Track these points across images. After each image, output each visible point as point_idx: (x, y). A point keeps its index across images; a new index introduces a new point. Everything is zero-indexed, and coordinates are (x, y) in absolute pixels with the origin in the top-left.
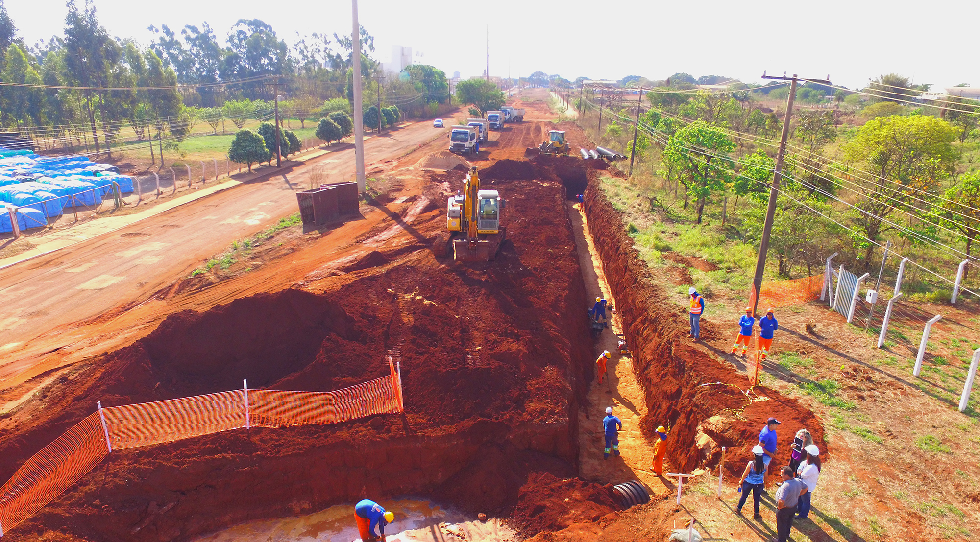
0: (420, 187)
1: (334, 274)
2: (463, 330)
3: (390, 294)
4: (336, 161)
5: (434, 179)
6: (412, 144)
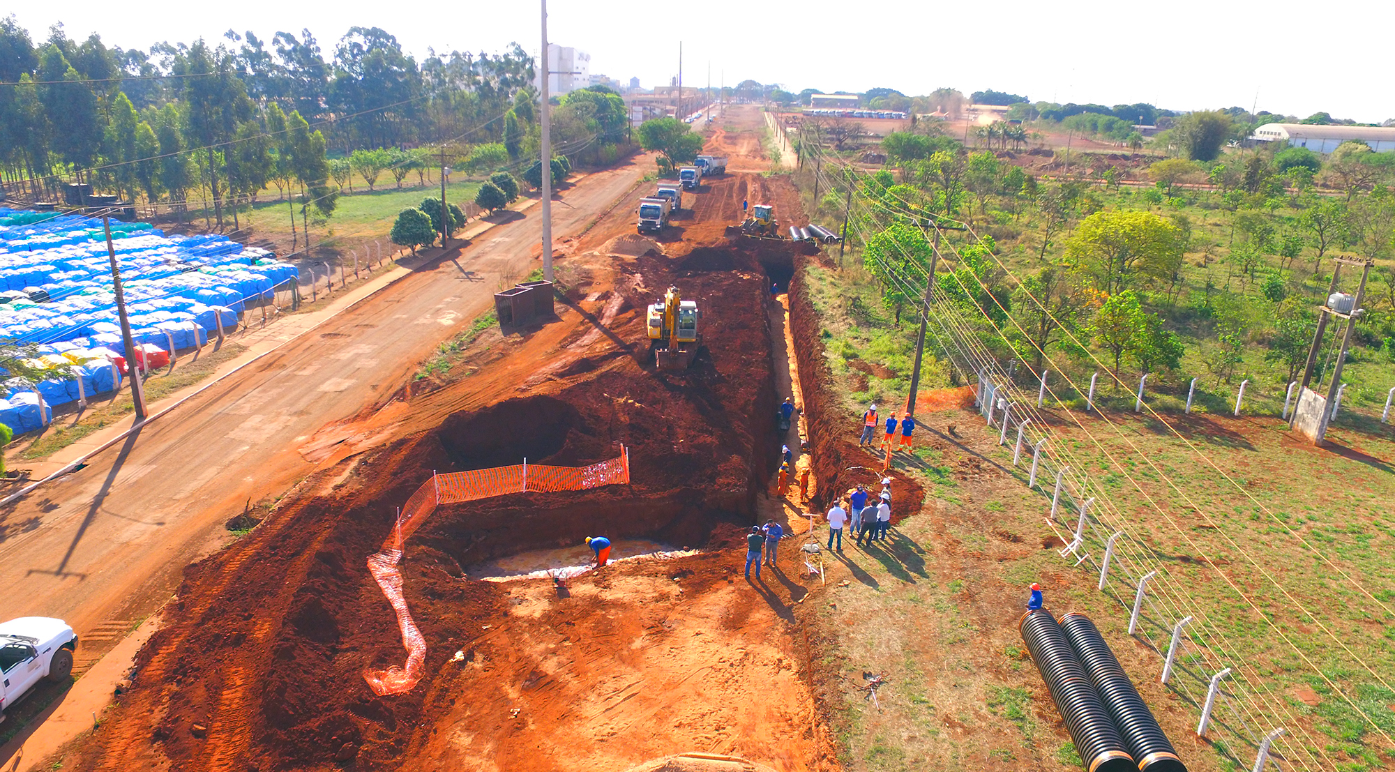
0: (611, 280)
1: (550, 379)
2: (669, 428)
3: (606, 398)
4: (507, 239)
5: (624, 270)
6: (590, 212)
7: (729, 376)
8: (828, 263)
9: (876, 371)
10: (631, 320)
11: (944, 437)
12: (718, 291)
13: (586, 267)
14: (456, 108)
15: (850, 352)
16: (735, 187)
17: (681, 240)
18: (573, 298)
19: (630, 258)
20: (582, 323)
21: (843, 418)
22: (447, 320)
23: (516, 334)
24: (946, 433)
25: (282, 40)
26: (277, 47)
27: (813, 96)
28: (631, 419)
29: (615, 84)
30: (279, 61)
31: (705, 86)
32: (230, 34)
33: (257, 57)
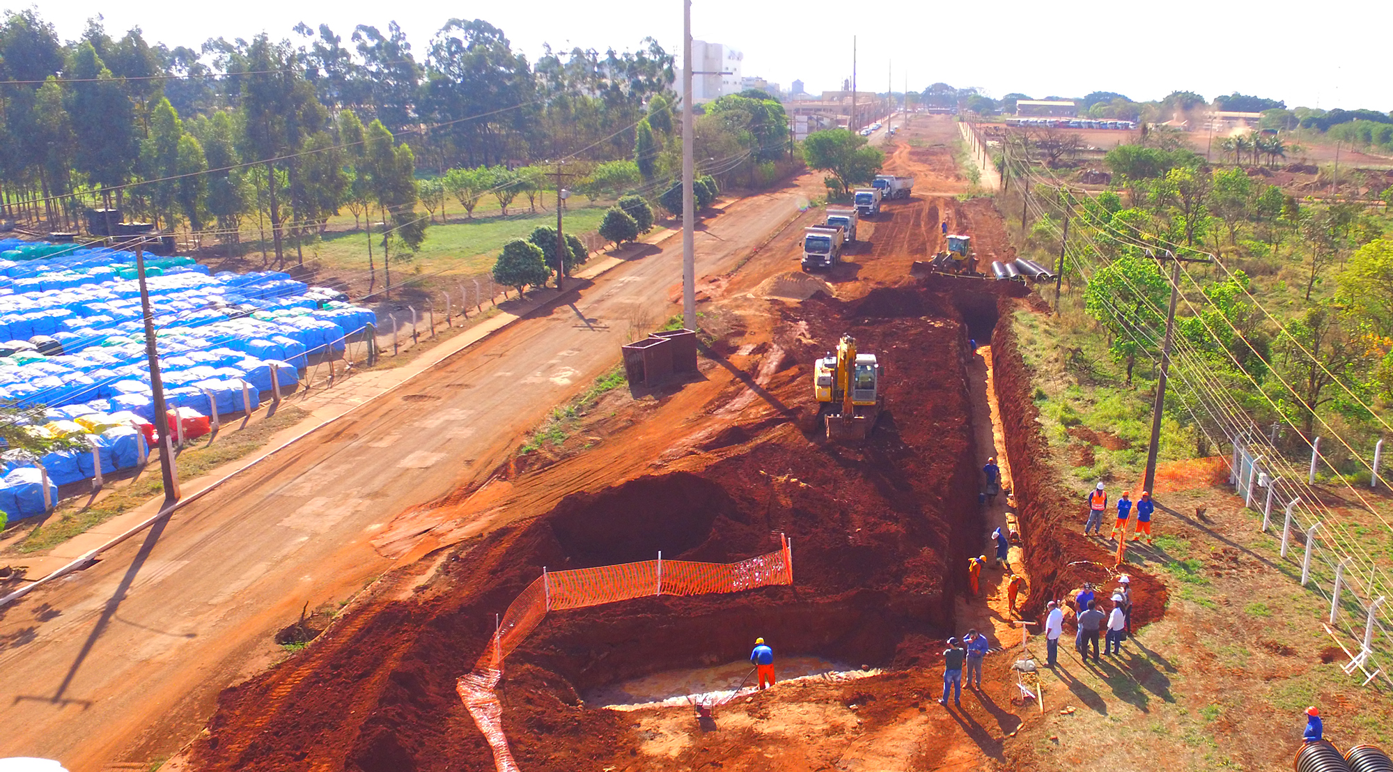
0: (769, 329)
1: (692, 453)
2: (842, 513)
3: (762, 476)
4: (638, 279)
5: (785, 316)
6: (742, 245)
7: (918, 448)
8: (1041, 307)
9: (1103, 441)
10: (793, 378)
11: (1191, 522)
12: (904, 342)
13: (737, 312)
14: (577, 118)
15: (1069, 416)
16: (924, 214)
17: (856, 279)
18: (721, 351)
19: (792, 301)
20: (732, 383)
21: (1064, 499)
22: (562, 379)
23: (650, 397)
24: (1194, 517)
25: (364, 35)
26: (357, 43)
27: (1019, 102)
28: (794, 503)
29: (774, 87)
30: (359, 60)
31: (884, 91)
32: (300, 28)
33: (333, 55)
